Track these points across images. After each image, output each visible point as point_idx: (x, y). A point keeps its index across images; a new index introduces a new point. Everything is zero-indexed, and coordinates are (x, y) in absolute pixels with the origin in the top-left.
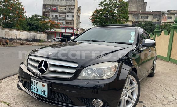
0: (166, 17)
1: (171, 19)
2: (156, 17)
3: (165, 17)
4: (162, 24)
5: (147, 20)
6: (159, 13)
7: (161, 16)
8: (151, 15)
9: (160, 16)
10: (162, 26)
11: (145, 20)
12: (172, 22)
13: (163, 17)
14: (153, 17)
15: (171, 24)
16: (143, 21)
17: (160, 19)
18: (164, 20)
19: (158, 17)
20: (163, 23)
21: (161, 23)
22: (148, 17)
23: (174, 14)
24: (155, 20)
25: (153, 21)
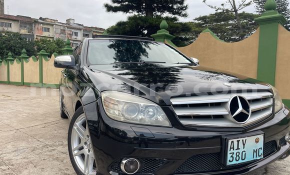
0: (41, 29)
1: (49, 31)
2: (25, 27)
3: (39, 29)
4: (37, 38)
5: (10, 30)
6: (29, 20)
7: (34, 25)
8: (16, 22)
9: (32, 26)
10: (38, 41)
11: (6, 29)
12: (51, 36)
13: (36, 27)
14: (21, 26)
15: (51, 40)
16: (3, 32)
17: (32, 30)
18: (39, 33)
19: (28, 26)
20: (39, 38)
21: (35, 37)
22: (10, 24)
23: (53, 25)
24: (24, 31)
25: (21, 33)
